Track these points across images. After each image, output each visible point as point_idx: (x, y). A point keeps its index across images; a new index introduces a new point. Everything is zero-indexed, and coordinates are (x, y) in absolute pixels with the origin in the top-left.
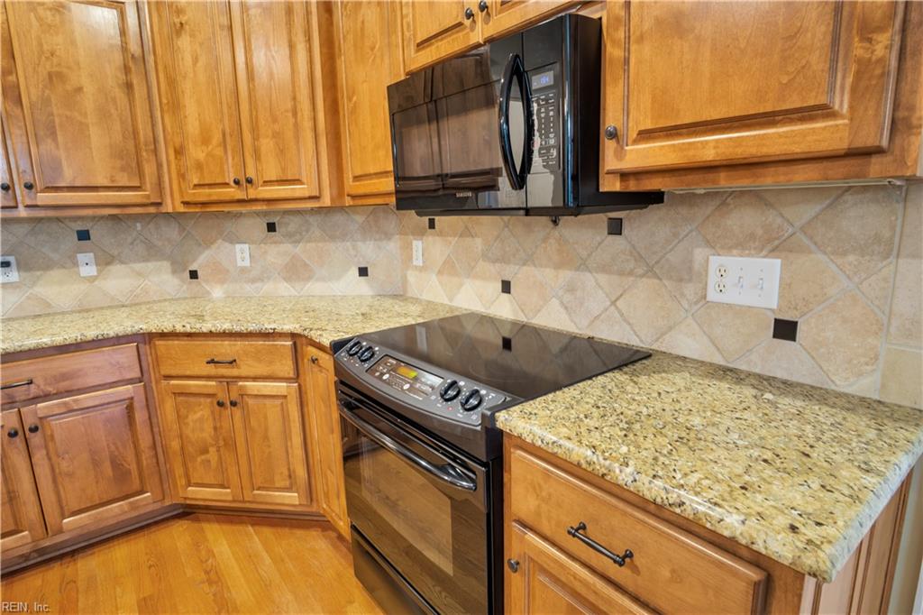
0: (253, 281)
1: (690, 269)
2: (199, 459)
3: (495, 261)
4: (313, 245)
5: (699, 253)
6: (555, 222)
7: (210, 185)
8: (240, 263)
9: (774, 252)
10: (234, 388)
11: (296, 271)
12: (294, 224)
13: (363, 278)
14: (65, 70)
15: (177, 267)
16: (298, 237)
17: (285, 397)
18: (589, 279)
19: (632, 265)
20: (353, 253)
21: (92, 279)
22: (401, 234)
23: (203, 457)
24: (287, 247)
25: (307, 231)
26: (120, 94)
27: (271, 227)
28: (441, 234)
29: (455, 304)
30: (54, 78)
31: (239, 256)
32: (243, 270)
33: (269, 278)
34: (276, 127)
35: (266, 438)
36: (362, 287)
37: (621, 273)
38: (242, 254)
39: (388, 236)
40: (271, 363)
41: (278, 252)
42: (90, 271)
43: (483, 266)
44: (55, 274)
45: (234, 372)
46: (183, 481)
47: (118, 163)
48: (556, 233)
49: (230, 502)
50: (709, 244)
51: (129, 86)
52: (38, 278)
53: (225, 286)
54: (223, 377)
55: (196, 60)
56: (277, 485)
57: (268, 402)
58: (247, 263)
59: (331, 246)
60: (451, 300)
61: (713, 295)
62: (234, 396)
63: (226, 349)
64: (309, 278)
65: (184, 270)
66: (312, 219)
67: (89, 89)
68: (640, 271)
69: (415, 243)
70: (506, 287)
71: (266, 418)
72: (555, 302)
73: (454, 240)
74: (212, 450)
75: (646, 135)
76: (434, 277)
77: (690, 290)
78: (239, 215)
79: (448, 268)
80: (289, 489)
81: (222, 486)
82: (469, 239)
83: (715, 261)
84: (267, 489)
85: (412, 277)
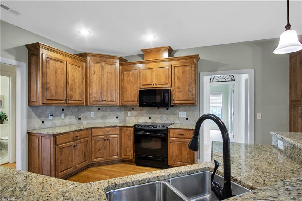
0: (94, 120)
1: (177, 114)
2: (98, 152)
3: (147, 114)
4: (108, 112)
5: (178, 112)
6: (159, 109)
7: (96, 101)
8: (91, 116)
9: (185, 111)
10: (107, 137)
11: (104, 117)
12: (104, 108)
13: (117, 119)
14: (75, 79)
15: (76, 117)
16: (105, 111)
17: (117, 137)
18: (164, 116)
19: (170, 113)
20: (115, 114)
21: (63, 119)
22: (125, 110)
23: (99, 152)
24: (102, 113)
25: (107, 110)
26: (81, 83)
27: (99, 109)
28: (135, 110)
29: (139, 121)
30: (74, 80)
31: (91, 114)
32: (92, 117)
33: (97, 119)
34: (111, 92)
35: (113, 146)
36: (117, 120)
37: (168, 115)
38: (92, 114)
39: (122, 111)
40: (115, 131)
41: (100, 114)
42: (63, 117)
43: (145, 115)
44: (58, 118)
45: (108, 134)
46: (94, 158)
47: (80, 96)
48: (159, 110)
49: (103, 160)
50: (178, 110)
51: (82, 82)
52: (55, 118)
53: (87, 121)
54: (105, 135)
55: (96, 79)
56: (114, 155)
57: (114, 139)
58: (93, 116)
59: (111, 113)
60: (137, 121)
61: (180, 116)
62: (107, 138)
63: (107, 130)
64: (106, 119)
65: (77, 118)
66: (108, 108)
67: (77, 82)
68: (171, 114)
69: (129, 112)
70: (150, 118)
71: (113, 142)
72: (159, 119)
73: (138, 111)
74: (101, 150)
75: (177, 100)
76: (133, 118)
77: (177, 116)
78: (93, 106)
79: (137, 116)
80: (116, 155)
81: (102, 157)
82: (142, 111)
83: (180, 112)
84: (111, 156)
85: (127, 118)
